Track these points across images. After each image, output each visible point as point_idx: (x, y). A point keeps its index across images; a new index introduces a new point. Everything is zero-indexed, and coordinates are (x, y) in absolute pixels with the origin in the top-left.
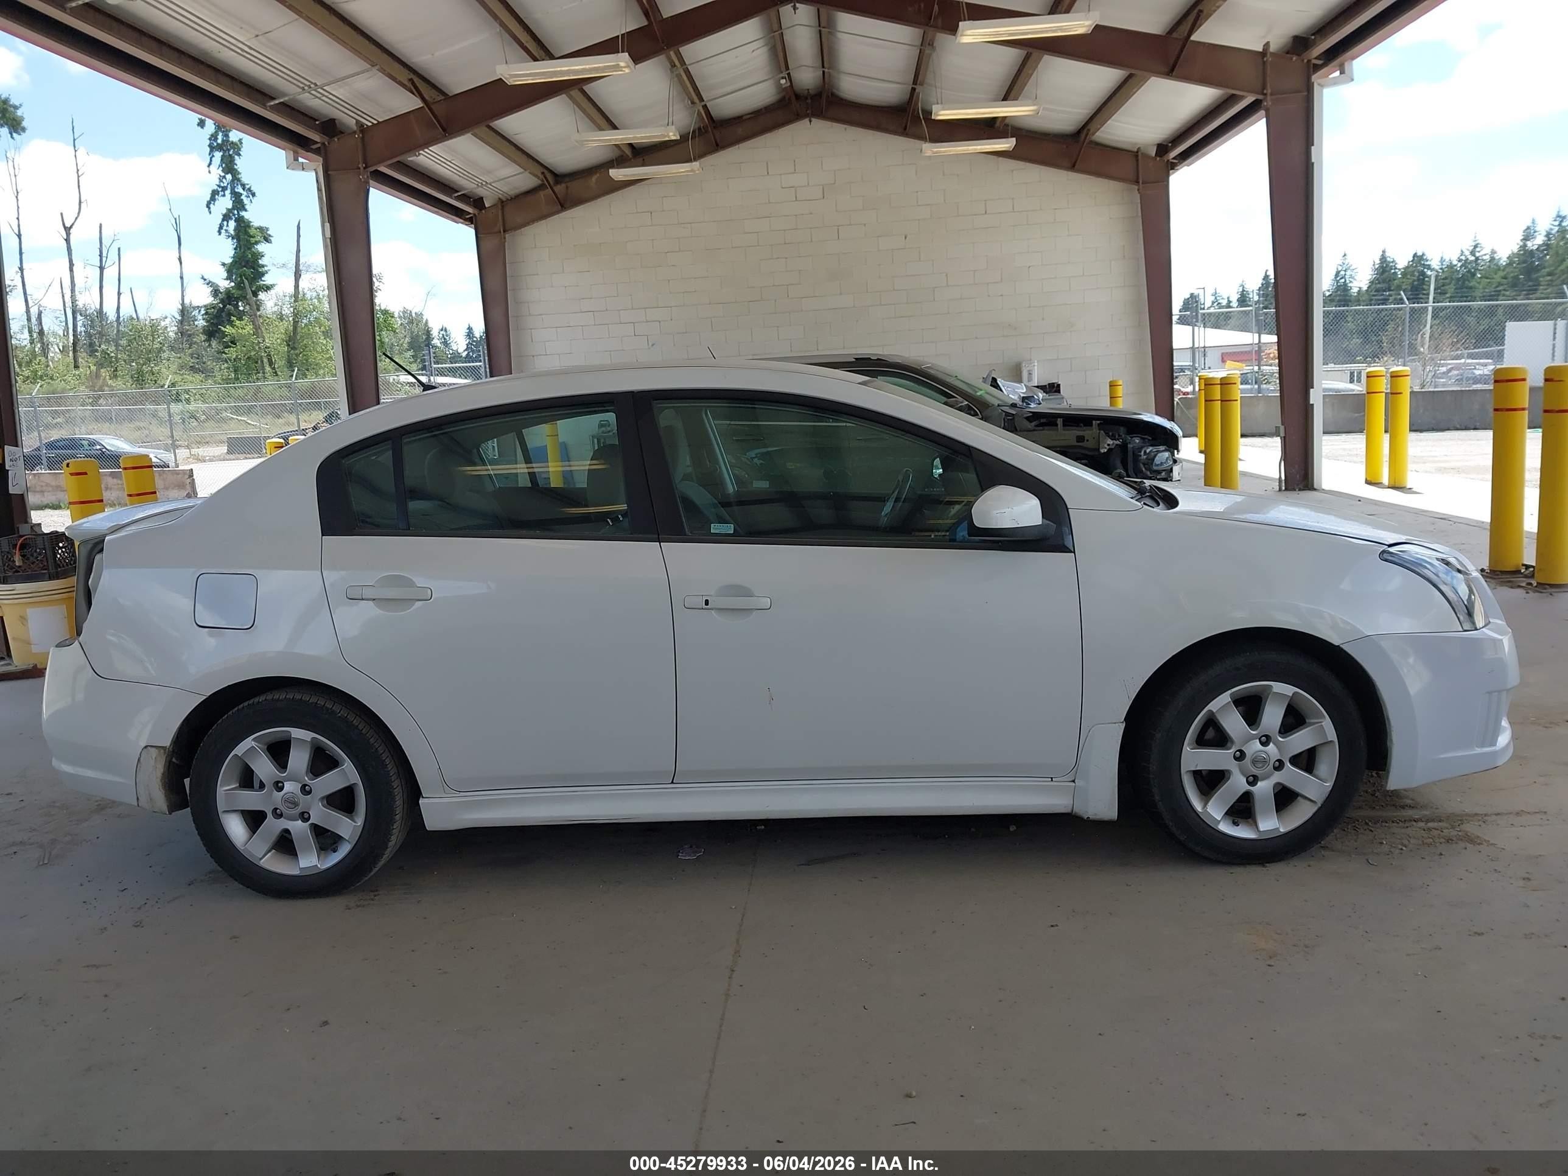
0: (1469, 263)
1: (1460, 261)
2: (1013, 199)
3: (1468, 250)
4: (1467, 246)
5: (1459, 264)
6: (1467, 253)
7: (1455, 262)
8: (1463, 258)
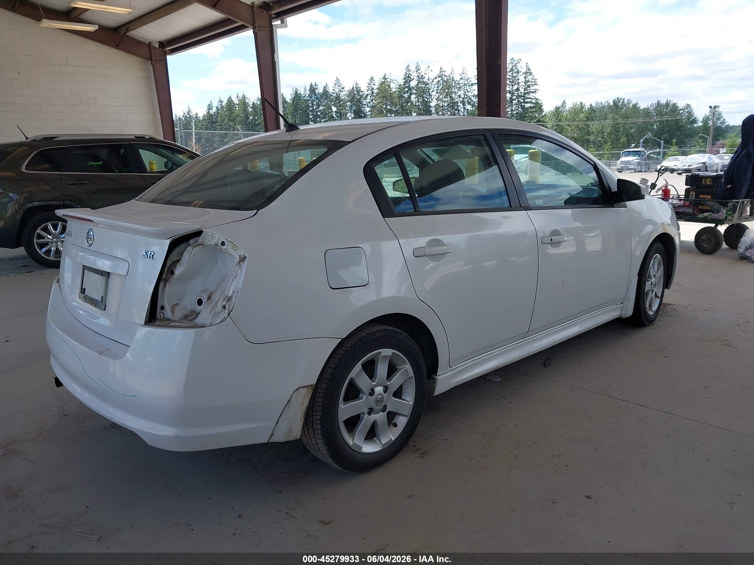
0: (187, 118)
1: (184, 117)
2: (82, 59)
3: (186, 112)
4: (186, 110)
5: (184, 118)
6: (186, 114)
7: (182, 117)
8: (185, 115)
